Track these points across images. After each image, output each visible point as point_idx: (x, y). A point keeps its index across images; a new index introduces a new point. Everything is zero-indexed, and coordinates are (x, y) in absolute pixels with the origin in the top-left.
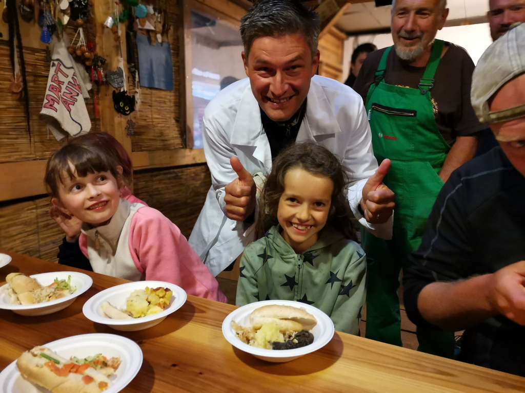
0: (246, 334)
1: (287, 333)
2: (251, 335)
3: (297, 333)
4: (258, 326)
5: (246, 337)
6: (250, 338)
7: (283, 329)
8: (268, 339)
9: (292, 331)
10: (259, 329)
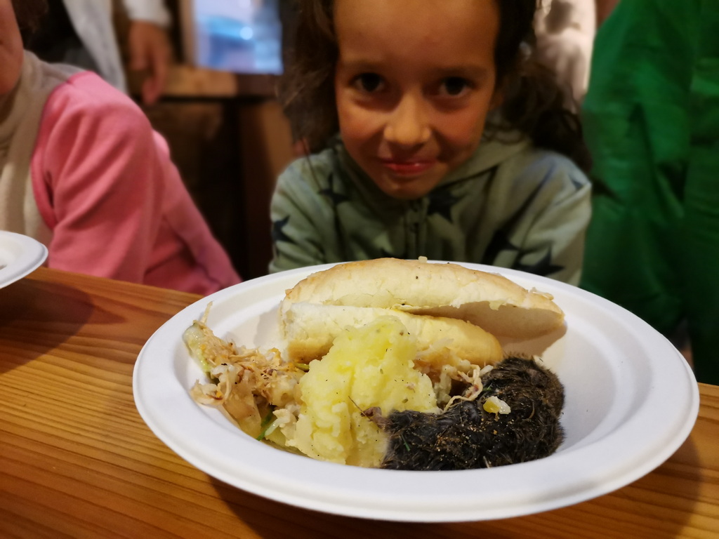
0: (254, 379)
1: (447, 368)
2: (282, 385)
3: (488, 369)
4: (313, 343)
5: (256, 395)
6: (275, 399)
7: (427, 355)
8: (365, 398)
9: (465, 363)
10: (319, 357)
